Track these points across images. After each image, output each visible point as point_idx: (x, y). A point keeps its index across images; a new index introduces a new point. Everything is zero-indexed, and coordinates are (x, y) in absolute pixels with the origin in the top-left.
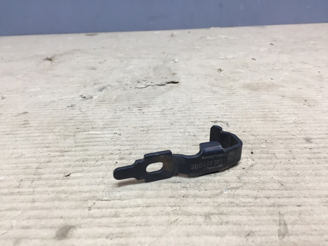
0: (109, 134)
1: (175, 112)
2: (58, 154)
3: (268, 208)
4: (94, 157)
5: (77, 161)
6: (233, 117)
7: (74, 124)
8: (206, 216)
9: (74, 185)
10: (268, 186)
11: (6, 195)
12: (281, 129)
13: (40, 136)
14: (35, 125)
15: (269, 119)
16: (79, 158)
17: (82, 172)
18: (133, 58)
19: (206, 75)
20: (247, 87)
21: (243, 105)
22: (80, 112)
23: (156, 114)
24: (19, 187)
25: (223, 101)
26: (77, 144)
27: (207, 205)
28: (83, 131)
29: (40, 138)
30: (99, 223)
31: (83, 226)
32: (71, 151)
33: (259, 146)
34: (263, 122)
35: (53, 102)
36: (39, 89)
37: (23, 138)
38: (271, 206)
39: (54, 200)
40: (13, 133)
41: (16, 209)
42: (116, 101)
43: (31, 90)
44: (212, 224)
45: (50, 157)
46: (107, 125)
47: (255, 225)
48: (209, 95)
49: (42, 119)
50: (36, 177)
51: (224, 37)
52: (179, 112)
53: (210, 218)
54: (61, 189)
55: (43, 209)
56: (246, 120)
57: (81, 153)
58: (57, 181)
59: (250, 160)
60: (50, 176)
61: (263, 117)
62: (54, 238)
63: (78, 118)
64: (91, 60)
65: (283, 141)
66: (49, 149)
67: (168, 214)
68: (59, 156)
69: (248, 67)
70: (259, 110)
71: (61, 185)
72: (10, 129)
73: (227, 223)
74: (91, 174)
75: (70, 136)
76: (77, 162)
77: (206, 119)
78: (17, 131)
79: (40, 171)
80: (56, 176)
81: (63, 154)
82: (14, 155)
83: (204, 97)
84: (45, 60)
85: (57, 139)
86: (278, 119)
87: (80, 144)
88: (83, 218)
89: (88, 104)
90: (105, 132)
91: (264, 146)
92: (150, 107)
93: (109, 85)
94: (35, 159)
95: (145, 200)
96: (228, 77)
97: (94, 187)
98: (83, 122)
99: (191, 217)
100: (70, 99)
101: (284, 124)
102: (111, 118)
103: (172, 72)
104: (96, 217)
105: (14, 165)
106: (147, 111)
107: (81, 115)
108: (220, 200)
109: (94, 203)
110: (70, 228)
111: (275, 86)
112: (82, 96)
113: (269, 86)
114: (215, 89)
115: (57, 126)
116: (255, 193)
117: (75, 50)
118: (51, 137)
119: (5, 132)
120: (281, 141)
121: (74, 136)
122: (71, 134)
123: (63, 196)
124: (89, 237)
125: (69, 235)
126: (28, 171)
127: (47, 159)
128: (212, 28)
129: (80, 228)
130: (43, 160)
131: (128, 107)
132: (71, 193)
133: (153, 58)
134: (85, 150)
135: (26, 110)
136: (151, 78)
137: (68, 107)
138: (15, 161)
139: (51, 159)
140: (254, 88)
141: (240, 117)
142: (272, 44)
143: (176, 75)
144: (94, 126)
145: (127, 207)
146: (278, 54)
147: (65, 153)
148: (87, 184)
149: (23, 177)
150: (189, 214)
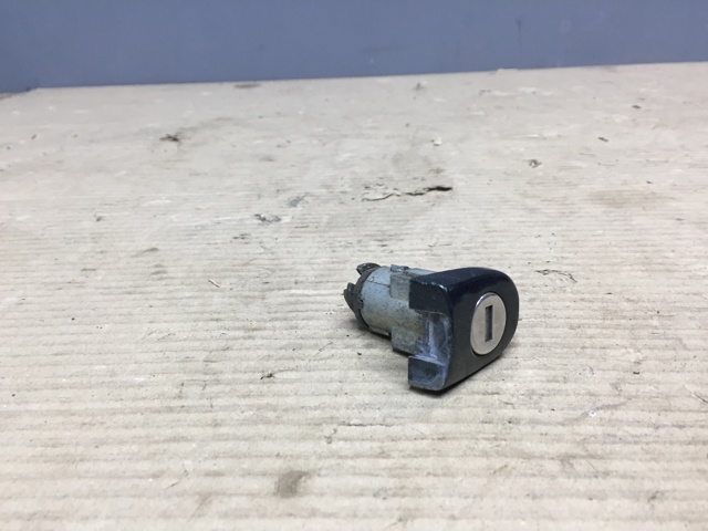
0: (331, 294)
1: (456, 251)
2: (240, 333)
3: (685, 448)
4: (313, 342)
5: (281, 348)
6: (579, 261)
7: (257, 274)
8: (562, 461)
9: (288, 396)
10: (677, 403)
11: (159, 411)
12: (686, 289)
13: (195, 298)
14: (180, 275)
15: (656, 267)
16: (284, 343)
17: (296, 369)
18: (345, 136)
19: (505, 173)
20: (600, 198)
21: (598, 238)
22: (262, 250)
23: (420, 255)
24: (180, 397)
25: (555, 229)
26: (273, 315)
27: (559, 439)
28: (279, 289)
29: (196, 302)
30: (353, 468)
31: (323, 472)
32: (265, 329)
33: (644, 322)
34: (646, 274)
35: (203, 227)
36: (168, 201)
37: (163, 302)
38: (690, 444)
39: (255, 423)
40: (139, 290)
41: (184, 439)
42: (330, 226)
43: (152, 203)
44: (578, 476)
45: (227, 340)
46: (322, 276)
47: (664, 479)
48: (521, 216)
49: (190, 263)
50: (207, 377)
51: (530, 90)
52: (466, 252)
53: (571, 465)
54: (264, 401)
55: (237, 438)
56: (608, 268)
57: (285, 332)
58: (252, 387)
59: (631, 350)
60: (236, 376)
61: (643, 264)
62: (275, 494)
63: (261, 261)
64: (259, 141)
65: (694, 314)
66: (220, 324)
67: (485, 454)
68: (244, 338)
69: (593, 155)
70: (632, 249)
71: (262, 395)
72: (131, 283)
73: (606, 474)
74: (315, 375)
75: (254, 297)
76: (283, 352)
77: (523, 265)
78: (147, 286)
79: (213, 365)
80: (246, 377)
81: (252, 334)
82: (154, 335)
83: (512, 219)
84: (163, 139)
85: (231, 304)
86: (675, 267)
87: (279, 315)
88: (320, 457)
89: (275, 232)
90: (323, 292)
91: (655, 322)
92: (402, 240)
93: (307, 194)
94: (198, 344)
95: (433, 426)
96: (555, 178)
97: (327, 400)
98: (273, 271)
99: (534, 462)
100: (234, 223)
101: (690, 277)
102: (328, 263)
103: (435, 167)
104: (346, 457)
105: (160, 355)
106: (397, 248)
107: (264, 256)
108: (585, 429)
109: (335, 431)
110: (300, 477)
111: (660, 198)
112: (257, 215)
113: (646, 198)
114: (531, 203)
115: (225, 277)
116: (653, 417)
117: (219, 119)
118: (217, 300)
119: (121, 288)
120: (689, 314)
121: (263, 299)
122: (256, 294)
123: (271, 415)
124: (340, 493)
125: (300, 490)
126: (190, 366)
127: (223, 344)
128: (501, 71)
129: (319, 475)
130: (214, 345)
131: (356, 239)
132: (286, 410)
133: (387, 137)
134: (291, 328)
135: (154, 245)
136: (391, 179)
137: (236, 238)
138: (158, 347)
139: (230, 343)
140: (613, 201)
141: (595, 261)
142: (637, 107)
143: (442, 174)
144: (299, 279)
145: (400, 439)
146: (654, 128)
147: (255, 333)
148: (313, 394)
149: (185, 377)
150: (528, 457)
